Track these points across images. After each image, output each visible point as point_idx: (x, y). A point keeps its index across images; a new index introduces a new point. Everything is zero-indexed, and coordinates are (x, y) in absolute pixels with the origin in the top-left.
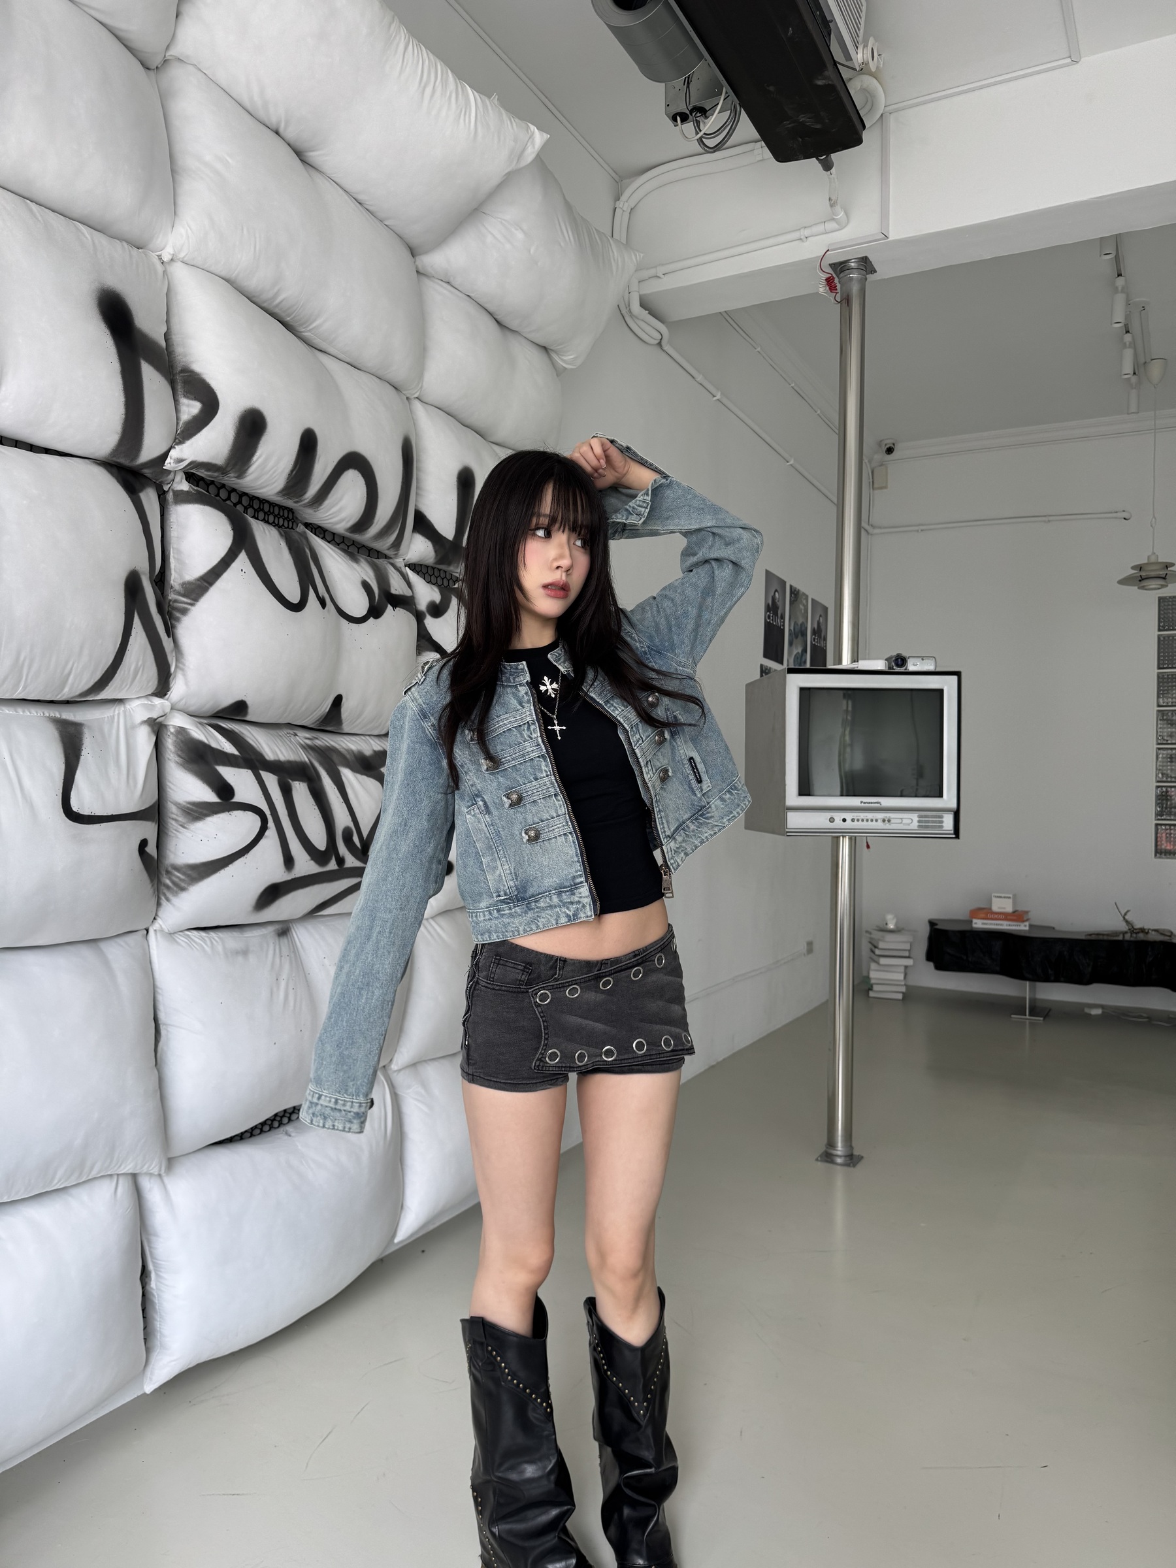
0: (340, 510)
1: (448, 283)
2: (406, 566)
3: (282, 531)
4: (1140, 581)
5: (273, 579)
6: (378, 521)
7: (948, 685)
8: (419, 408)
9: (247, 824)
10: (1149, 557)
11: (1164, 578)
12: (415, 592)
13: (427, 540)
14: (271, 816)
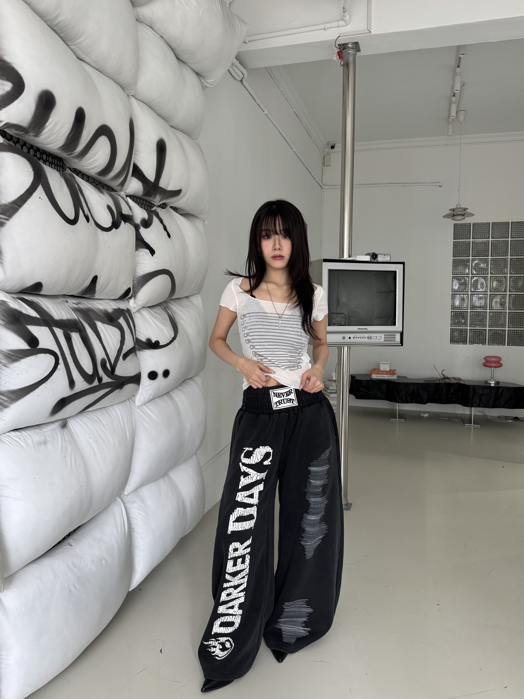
0: (95, 161)
1: (150, 27)
2: (127, 196)
3: (61, 173)
4: (453, 216)
5: (59, 204)
6: (115, 169)
7: (398, 269)
9: (48, 361)
10: (457, 205)
11: (464, 215)
12: (133, 212)
13: (139, 182)
14: (61, 356)
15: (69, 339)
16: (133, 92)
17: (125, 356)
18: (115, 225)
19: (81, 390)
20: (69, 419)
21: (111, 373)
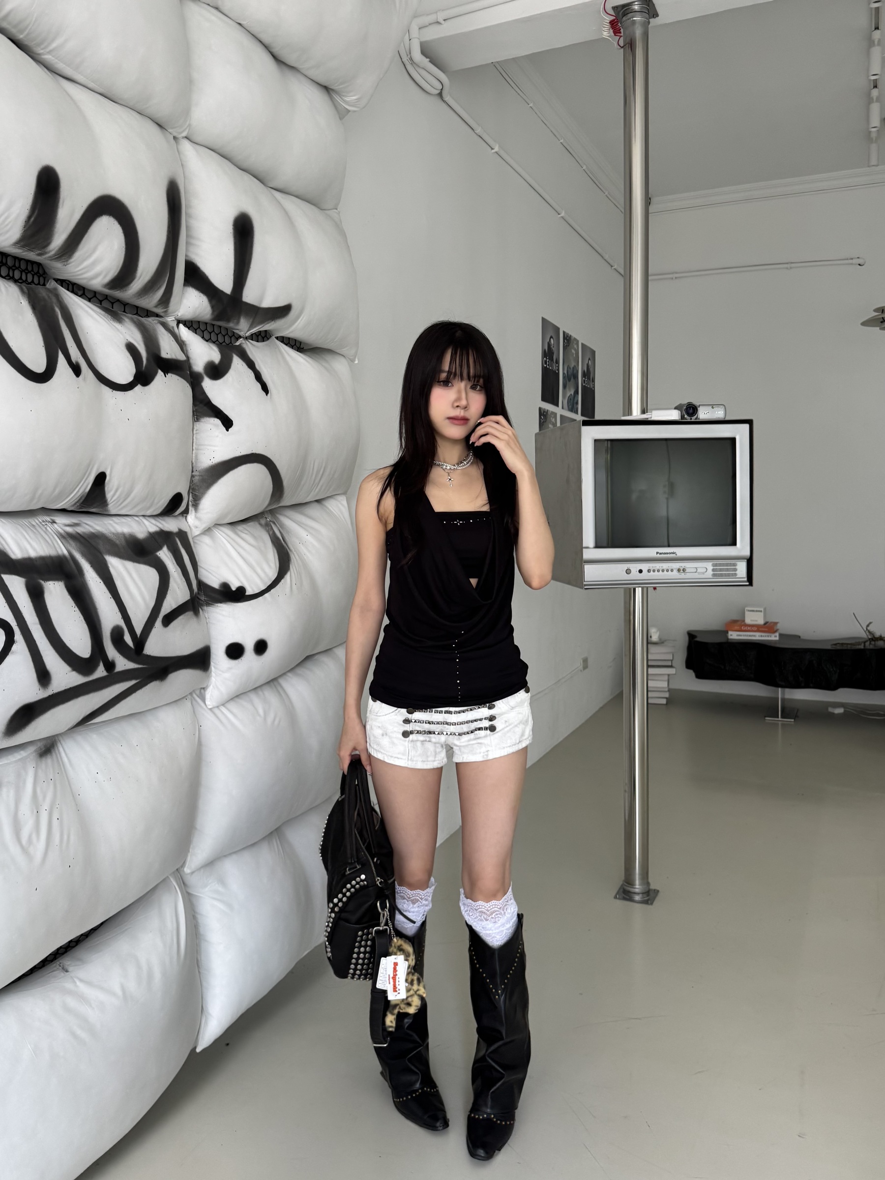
0: (94, 264)
1: (217, 8)
2: (177, 323)
3: (24, 288)
4: (883, 322)
5: (11, 345)
6: (141, 274)
7: (740, 433)
8: (187, 148)
12: (190, 353)
13: (202, 295)
14: (17, 627)
15: (37, 596)
16: (185, 129)
17: (168, 620)
18: (143, 378)
19: (66, 688)
20: (61, 738)
21: (136, 651)
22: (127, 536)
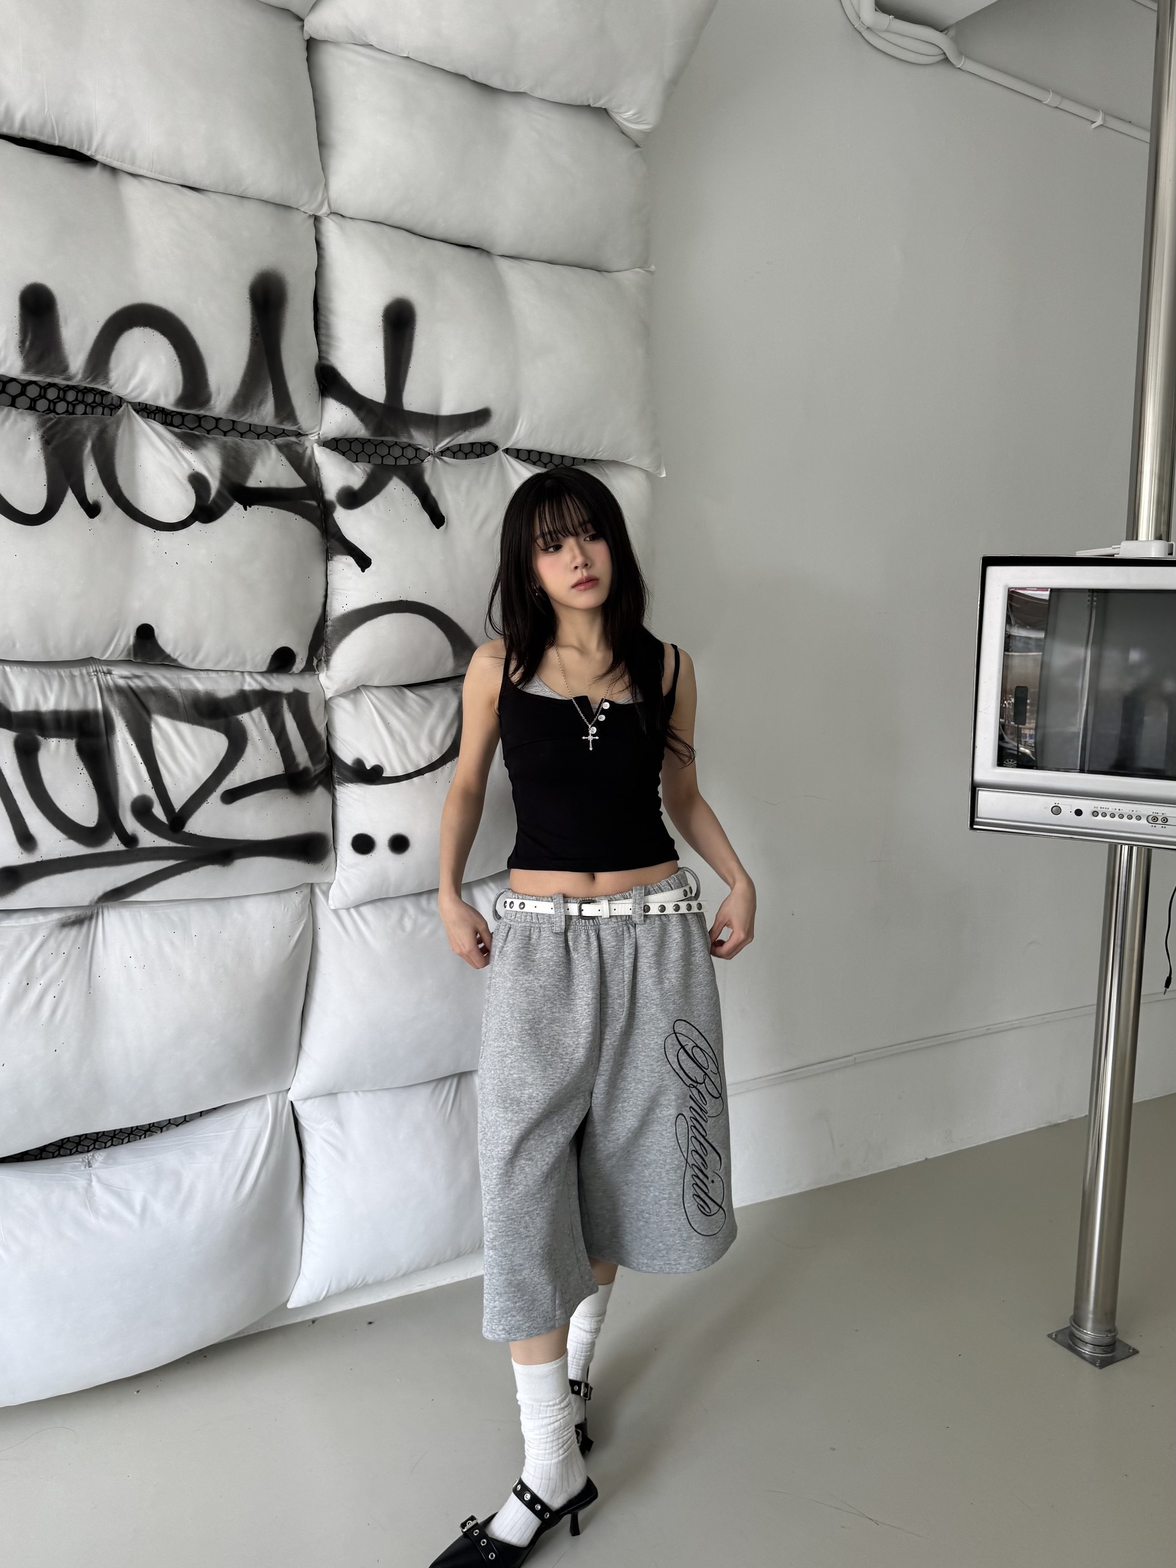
6: (219, 389)
8: (335, 227)
12: (321, 476)
13: (344, 407)
15: (27, 753)
17: (231, 796)
18: (205, 513)
19: (61, 856)
21: (170, 828)
22: (202, 694)
